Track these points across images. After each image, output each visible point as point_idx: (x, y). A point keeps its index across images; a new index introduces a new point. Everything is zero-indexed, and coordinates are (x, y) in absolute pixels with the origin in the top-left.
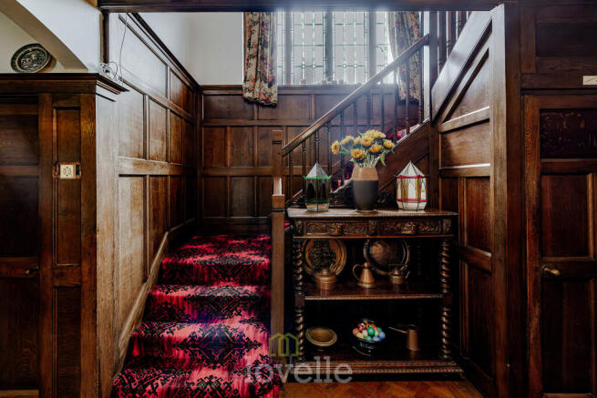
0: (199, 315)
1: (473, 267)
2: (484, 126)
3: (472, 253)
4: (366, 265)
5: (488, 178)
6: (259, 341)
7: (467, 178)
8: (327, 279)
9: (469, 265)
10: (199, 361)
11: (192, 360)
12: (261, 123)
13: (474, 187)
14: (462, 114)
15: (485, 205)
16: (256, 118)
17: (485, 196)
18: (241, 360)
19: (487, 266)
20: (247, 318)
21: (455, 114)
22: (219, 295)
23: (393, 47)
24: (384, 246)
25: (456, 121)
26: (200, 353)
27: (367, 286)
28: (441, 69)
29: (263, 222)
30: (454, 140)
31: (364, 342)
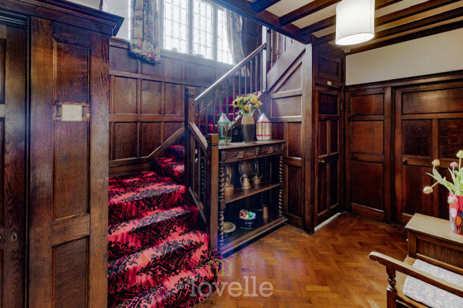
0: (142, 244)
1: (291, 166)
2: (298, 98)
3: (292, 160)
4: (244, 176)
5: (301, 122)
6: (203, 241)
7: (289, 123)
8: (229, 188)
9: (289, 166)
10: (160, 276)
11: (154, 278)
12: (145, 77)
13: (293, 127)
14: (285, 90)
15: (299, 135)
16: (139, 71)
17: (299, 131)
18: (191, 260)
19: (299, 164)
20: (180, 231)
21: (281, 89)
22: (159, 220)
23: (229, 40)
24: (247, 164)
25: (282, 93)
26: (160, 269)
27: (247, 188)
28: (274, 64)
29: (145, 161)
30: (280, 103)
31: (248, 221)
